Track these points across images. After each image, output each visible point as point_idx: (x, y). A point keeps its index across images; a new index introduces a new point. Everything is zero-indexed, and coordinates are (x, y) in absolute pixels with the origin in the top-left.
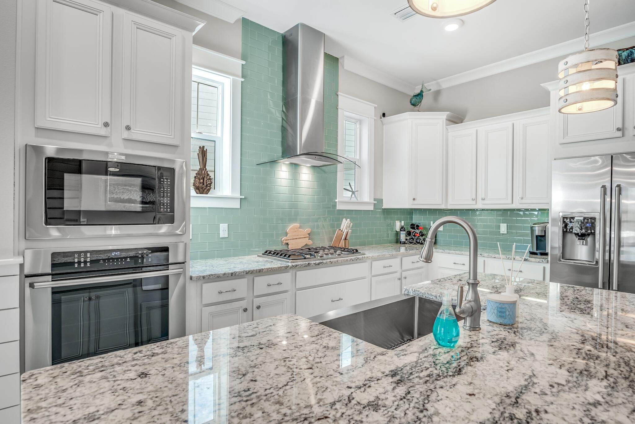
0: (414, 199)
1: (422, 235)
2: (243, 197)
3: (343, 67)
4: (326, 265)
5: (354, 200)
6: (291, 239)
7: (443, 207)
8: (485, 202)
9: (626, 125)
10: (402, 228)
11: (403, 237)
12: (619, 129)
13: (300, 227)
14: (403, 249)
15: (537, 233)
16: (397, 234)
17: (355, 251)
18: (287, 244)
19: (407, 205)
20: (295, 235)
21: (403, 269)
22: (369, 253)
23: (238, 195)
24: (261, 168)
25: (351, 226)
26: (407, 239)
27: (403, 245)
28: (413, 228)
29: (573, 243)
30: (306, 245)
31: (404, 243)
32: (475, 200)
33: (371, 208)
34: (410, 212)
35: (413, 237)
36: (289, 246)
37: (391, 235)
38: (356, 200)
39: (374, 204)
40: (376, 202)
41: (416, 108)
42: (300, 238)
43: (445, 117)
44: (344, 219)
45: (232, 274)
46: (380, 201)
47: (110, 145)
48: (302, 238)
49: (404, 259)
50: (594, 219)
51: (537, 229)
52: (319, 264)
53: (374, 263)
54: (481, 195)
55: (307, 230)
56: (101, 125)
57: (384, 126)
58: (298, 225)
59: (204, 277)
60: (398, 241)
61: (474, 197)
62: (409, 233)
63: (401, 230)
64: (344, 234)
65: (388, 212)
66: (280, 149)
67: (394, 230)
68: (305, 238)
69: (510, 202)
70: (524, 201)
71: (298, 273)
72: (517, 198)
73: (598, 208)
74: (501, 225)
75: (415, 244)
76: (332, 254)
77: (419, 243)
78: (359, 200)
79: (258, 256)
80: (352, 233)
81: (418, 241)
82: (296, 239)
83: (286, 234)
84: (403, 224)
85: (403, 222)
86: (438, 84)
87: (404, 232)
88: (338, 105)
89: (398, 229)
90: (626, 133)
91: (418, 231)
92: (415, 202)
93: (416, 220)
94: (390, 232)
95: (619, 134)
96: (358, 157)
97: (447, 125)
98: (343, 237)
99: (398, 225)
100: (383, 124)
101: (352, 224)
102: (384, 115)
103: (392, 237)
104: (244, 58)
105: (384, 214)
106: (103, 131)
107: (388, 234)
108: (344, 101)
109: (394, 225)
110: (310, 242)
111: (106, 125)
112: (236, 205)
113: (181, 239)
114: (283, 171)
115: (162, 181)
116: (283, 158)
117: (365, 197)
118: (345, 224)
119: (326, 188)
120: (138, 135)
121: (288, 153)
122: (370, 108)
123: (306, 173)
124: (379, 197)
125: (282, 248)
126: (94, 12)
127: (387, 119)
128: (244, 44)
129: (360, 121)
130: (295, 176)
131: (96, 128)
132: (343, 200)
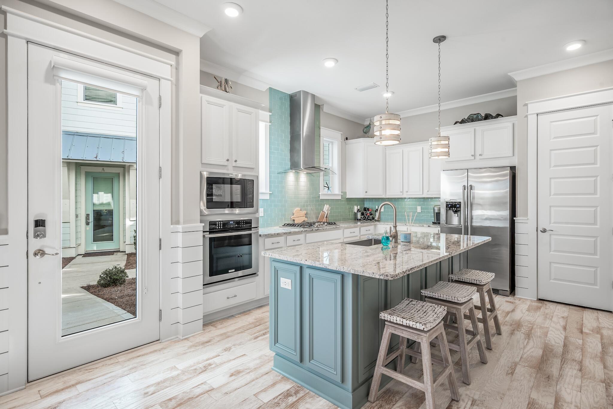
0: (366, 192)
1: (371, 215)
2: (271, 193)
3: (323, 110)
4: (321, 231)
5: (329, 192)
6: (296, 217)
7: (383, 197)
8: (408, 193)
9: (476, 154)
10: (358, 210)
11: (359, 216)
12: (472, 156)
14: (359, 223)
15: (436, 211)
16: (356, 214)
17: (334, 223)
18: (294, 220)
19: (362, 195)
20: (298, 215)
21: (361, 234)
22: (342, 225)
23: (268, 192)
24: (280, 175)
25: (330, 209)
26: (361, 218)
27: (359, 221)
28: (366, 210)
29: (451, 216)
30: (304, 221)
31: (360, 220)
32: (402, 192)
33: (340, 198)
34: (363, 200)
35: (366, 216)
36: (295, 221)
37: (351, 215)
38: (331, 193)
39: (342, 195)
40: (343, 194)
41: (367, 135)
42: (301, 217)
44: (326, 205)
45: (278, 234)
46: (345, 193)
47: (228, 170)
48: (302, 216)
49: (361, 228)
50: (460, 202)
51: (436, 209)
52: (317, 230)
53: (345, 230)
54: (405, 189)
55: (304, 212)
56: (225, 160)
57: (347, 145)
58: (299, 209)
59: (266, 235)
60: (356, 219)
61: (402, 190)
62: (362, 214)
63: (358, 212)
64: (326, 214)
65: (350, 200)
66: (289, 164)
67: (353, 212)
68: (303, 216)
69: (421, 193)
70: (429, 193)
71: (307, 234)
72: (425, 191)
73: (462, 197)
74: (418, 207)
75: (367, 220)
76: (322, 225)
77: (369, 219)
78: (333, 193)
79: (280, 227)
80: (330, 213)
81: (369, 218)
82: (299, 217)
83: (293, 214)
84: (359, 208)
85: (359, 206)
87: (360, 213)
88: (320, 135)
89: (356, 211)
90: (476, 157)
91: (368, 212)
92: (367, 194)
93: (367, 205)
94: (351, 213)
95: (473, 158)
96: (331, 166)
98: (325, 216)
99: (356, 209)
100: (346, 144)
101: (330, 208)
102: (347, 139)
103: (352, 216)
104: (270, 111)
105: (347, 202)
106: (226, 163)
107: (349, 214)
108: (324, 131)
109: (353, 208)
110: (306, 219)
111: (228, 160)
112: (267, 197)
113: (257, 215)
114: (291, 176)
115: (249, 186)
116: (291, 169)
117: (336, 190)
118: (326, 208)
119: (314, 186)
120: (239, 164)
121: (294, 166)
122: (338, 135)
123: (303, 177)
124: (344, 191)
125: (291, 222)
126: (222, 106)
127: (348, 141)
128: (270, 102)
129: (332, 142)
130: (297, 179)
131: (224, 162)
132: (324, 193)
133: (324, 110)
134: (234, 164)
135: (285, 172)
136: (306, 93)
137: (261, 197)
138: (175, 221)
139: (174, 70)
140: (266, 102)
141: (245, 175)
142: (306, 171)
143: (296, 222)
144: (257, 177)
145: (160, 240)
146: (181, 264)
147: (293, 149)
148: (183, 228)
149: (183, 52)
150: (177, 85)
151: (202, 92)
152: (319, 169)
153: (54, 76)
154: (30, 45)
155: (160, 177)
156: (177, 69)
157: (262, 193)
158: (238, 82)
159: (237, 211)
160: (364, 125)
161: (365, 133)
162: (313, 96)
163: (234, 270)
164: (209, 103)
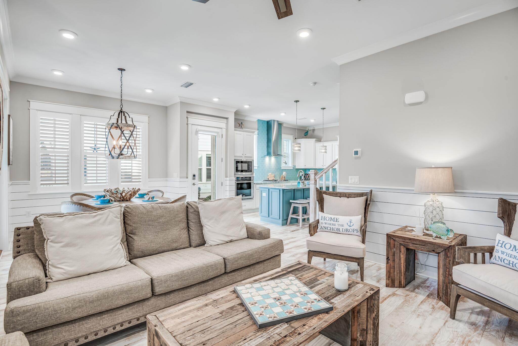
0: (305, 166)
1: (309, 177)
5: (286, 166)
7: (314, 168)
11: (303, 178)
13: (272, 174)
17: (287, 180)
19: (303, 167)
20: (270, 176)
23: (257, 166)
24: (262, 158)
25: (286, 174)
32: (323, 166)
34: (305, 170)
35: (306, 178)
39: (293, 167)
42: (272, 177)
43: (315, 140)
47: (243, 158)
54: (324, 164)
55: (273, 175)
58: (271, 173)
59: (256, 183)
63: (302, 176)
64: (284, 176)
65: (298, 170)
66: (266, 153)
78: (288, 166)
79: (262, 181)
80: (286, 176)
83: (268, 176)
85: (303, 173)
86: (314, 127)
88: (282, 138)
91: (307, 176)
93: (307, 172)
96: (288, 152)
97: (315, 142)
100: (295, 141)
104: (258, 130)
105: (296, 171)
106: (242, 155)
108: (283, 136)
110: (274, 179)
111: (243, 154)
112: (257, 168)
113: (253, 175)
114: (267, 159)
115: (250, 164)
116: (267, 155)
117: (290, 165)
118: (284, 173)
119: (278, 163)
120: (247, 155)
121: (269, 154)
122: (291, 137)
123: (273, 159)
124: (294, 165)
125: (268, 180)
126: (241, 134)
127: (297, 139)
128: (258, 126)
129: (288, 141)
130: (270, 160)
131: (241, 155)
132: (283, 166)
133: (284, 126)
134: (245, 156)
135: (265, 156)
136: (274, 121)
137: (255, 168)
138: (226, 177)
139: (226, 124)
140: (256, 126)
141: (247, 160)
142: (274, 156)
143: (269, 180)
144: (253, 160)
145: (222, 183)
146: (228, 191)
147: (268, 146)
148: (229, 179)
149: (229, 118)
150: (227, 129)
151: (235, 130)
152: (281, 155)
153: (197, 133)
154: (193, 125)
155: (222, 161)
156: (227, 124)
157: (255, 166)
158: (245, 119)
159: (244, 173)
160: (306, 130)
161: (305, 136)
162: (278, 121)
163: (245, 196)
164: (237, 134)
